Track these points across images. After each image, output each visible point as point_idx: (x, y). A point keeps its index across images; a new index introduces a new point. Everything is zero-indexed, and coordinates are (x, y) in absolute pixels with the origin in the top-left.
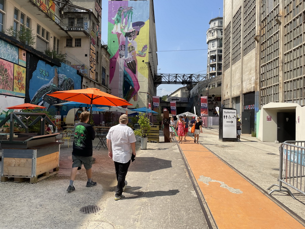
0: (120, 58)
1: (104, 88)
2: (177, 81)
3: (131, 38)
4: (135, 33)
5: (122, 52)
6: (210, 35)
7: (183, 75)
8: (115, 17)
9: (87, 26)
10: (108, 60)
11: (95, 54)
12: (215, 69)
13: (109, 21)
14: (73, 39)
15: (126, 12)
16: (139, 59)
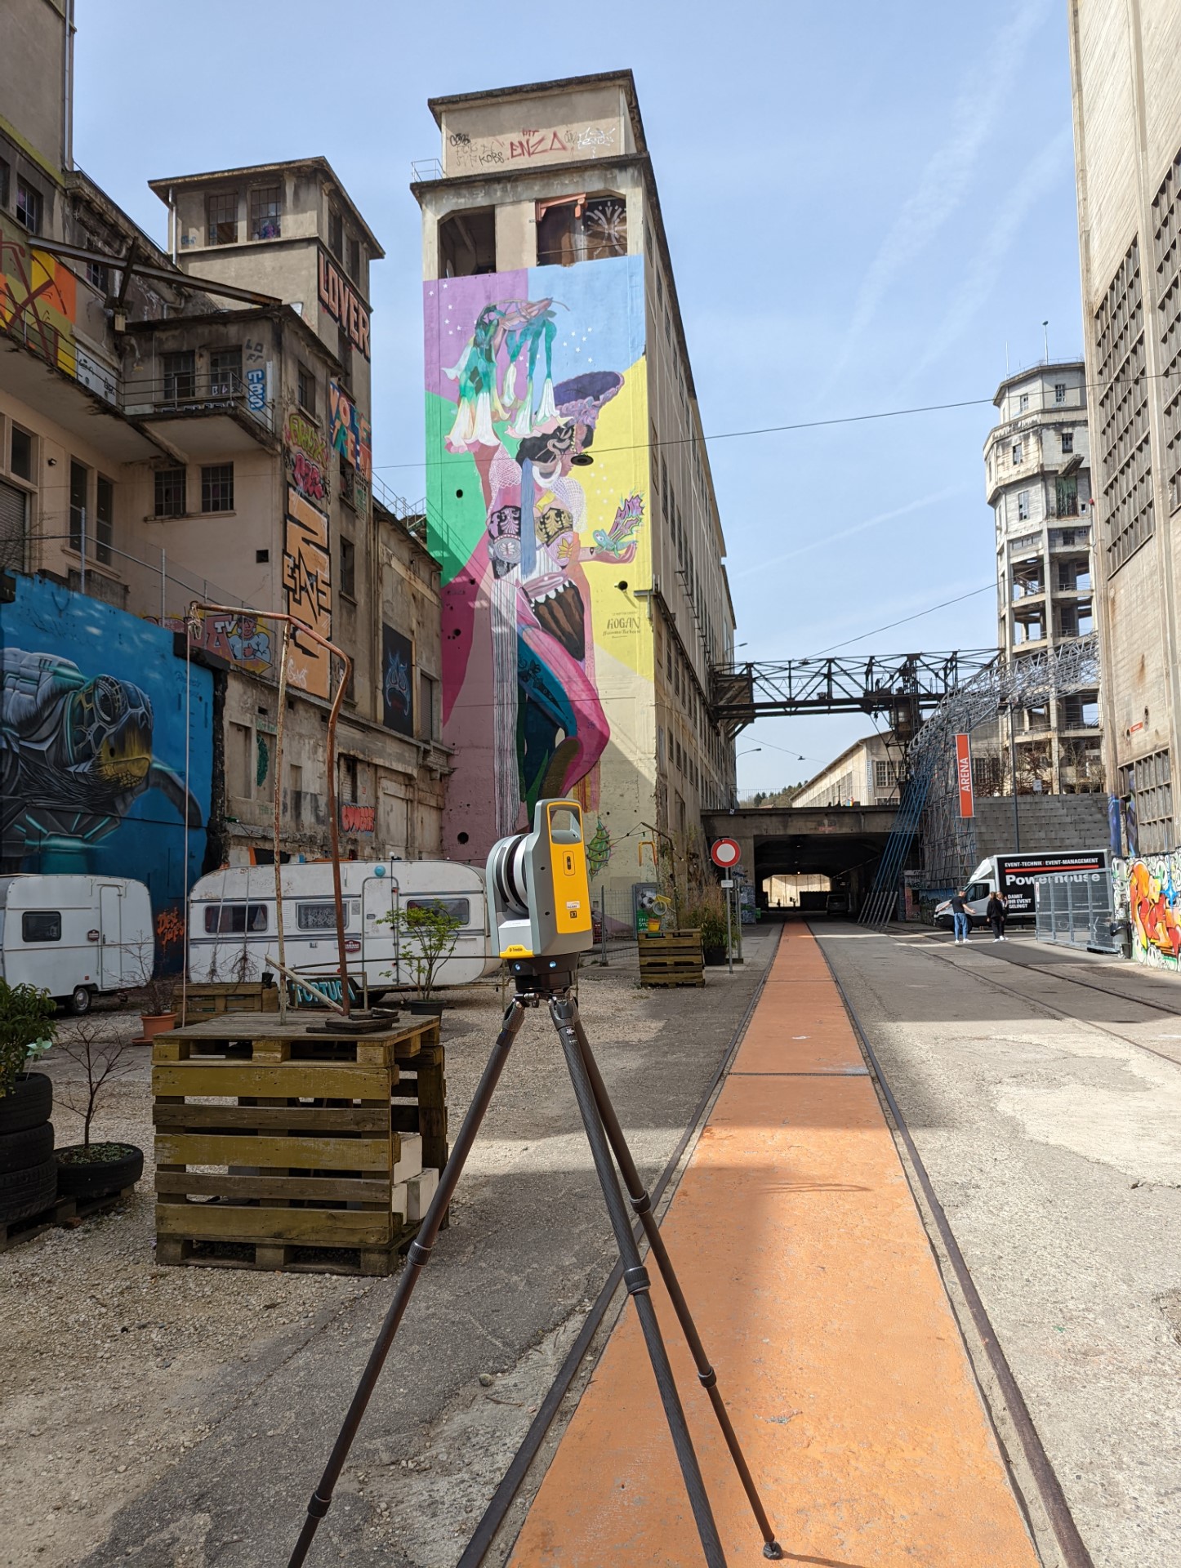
0: (497, 576)
1: (406, 747)
2: (835, 696)
3: (549, 464)
4: (571, 438)
5: (508, 547)
6: (1000, 461)
7: (867, 661)
8: (463, 362)
9: (264, 389)
10: (428, 593)
11: (326, 551)
12: (1044, 628)
13: (428, 387)
14: (189, 471)
15: (518, 333)
16: (599, 579)
